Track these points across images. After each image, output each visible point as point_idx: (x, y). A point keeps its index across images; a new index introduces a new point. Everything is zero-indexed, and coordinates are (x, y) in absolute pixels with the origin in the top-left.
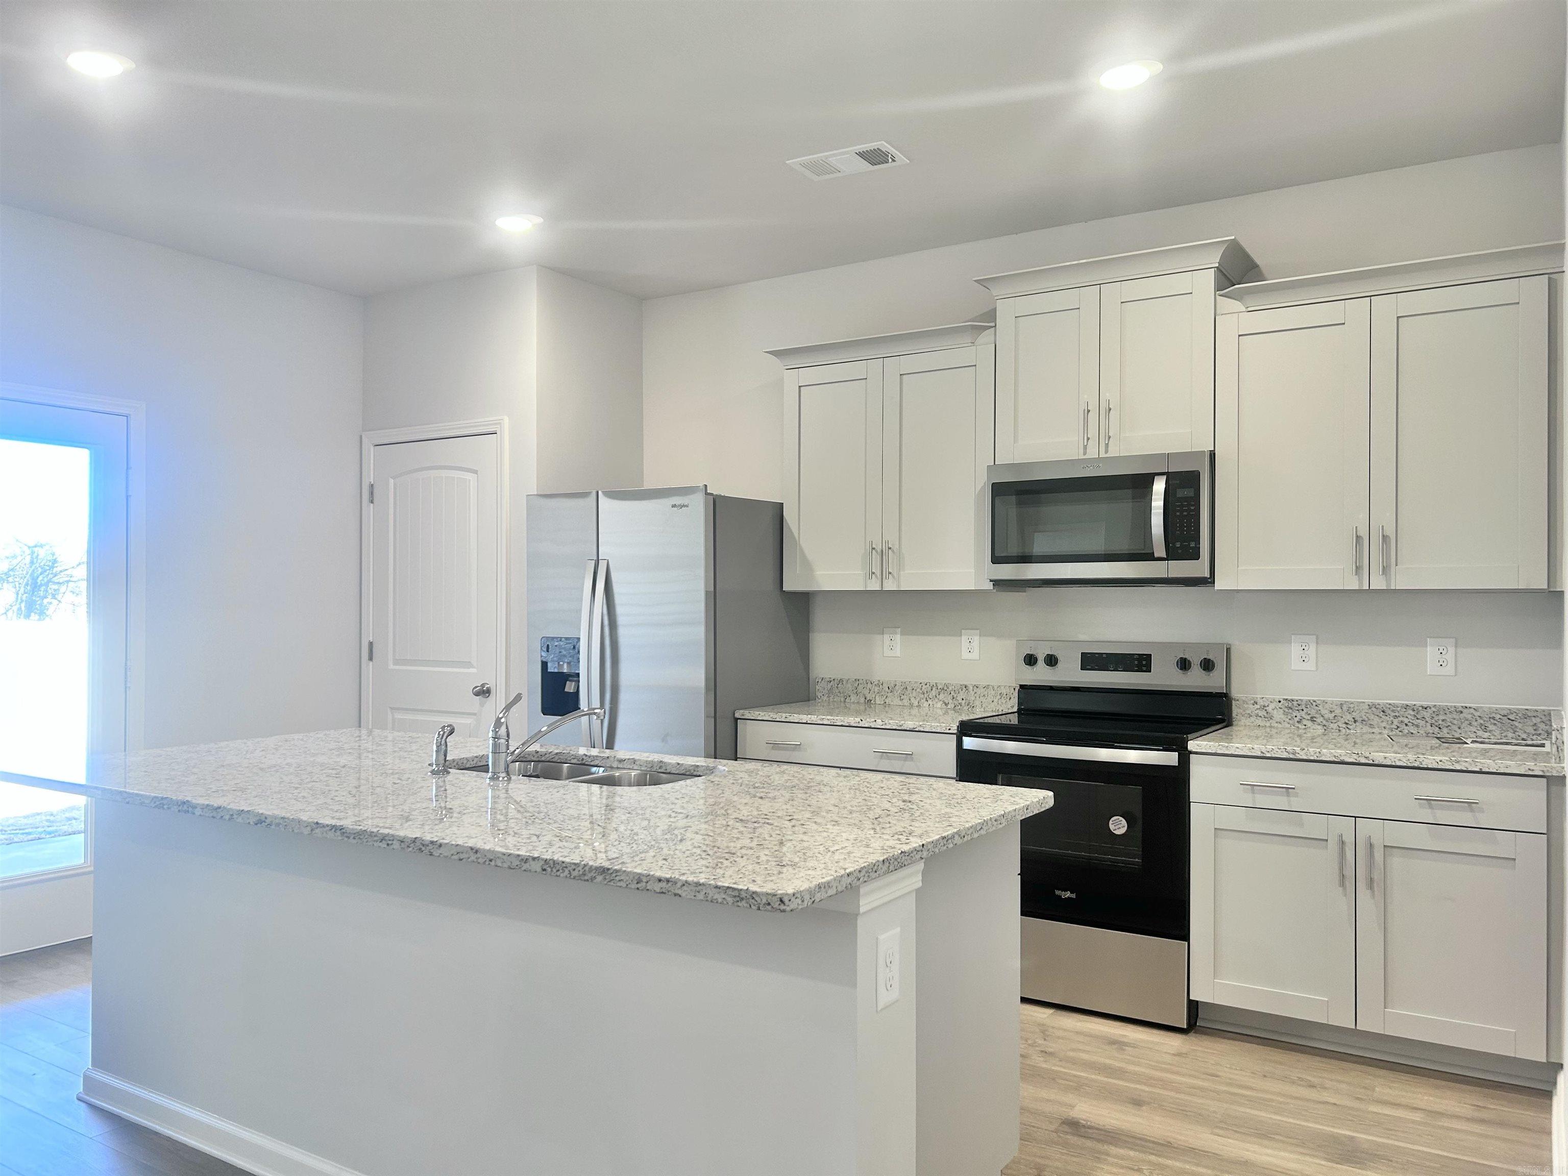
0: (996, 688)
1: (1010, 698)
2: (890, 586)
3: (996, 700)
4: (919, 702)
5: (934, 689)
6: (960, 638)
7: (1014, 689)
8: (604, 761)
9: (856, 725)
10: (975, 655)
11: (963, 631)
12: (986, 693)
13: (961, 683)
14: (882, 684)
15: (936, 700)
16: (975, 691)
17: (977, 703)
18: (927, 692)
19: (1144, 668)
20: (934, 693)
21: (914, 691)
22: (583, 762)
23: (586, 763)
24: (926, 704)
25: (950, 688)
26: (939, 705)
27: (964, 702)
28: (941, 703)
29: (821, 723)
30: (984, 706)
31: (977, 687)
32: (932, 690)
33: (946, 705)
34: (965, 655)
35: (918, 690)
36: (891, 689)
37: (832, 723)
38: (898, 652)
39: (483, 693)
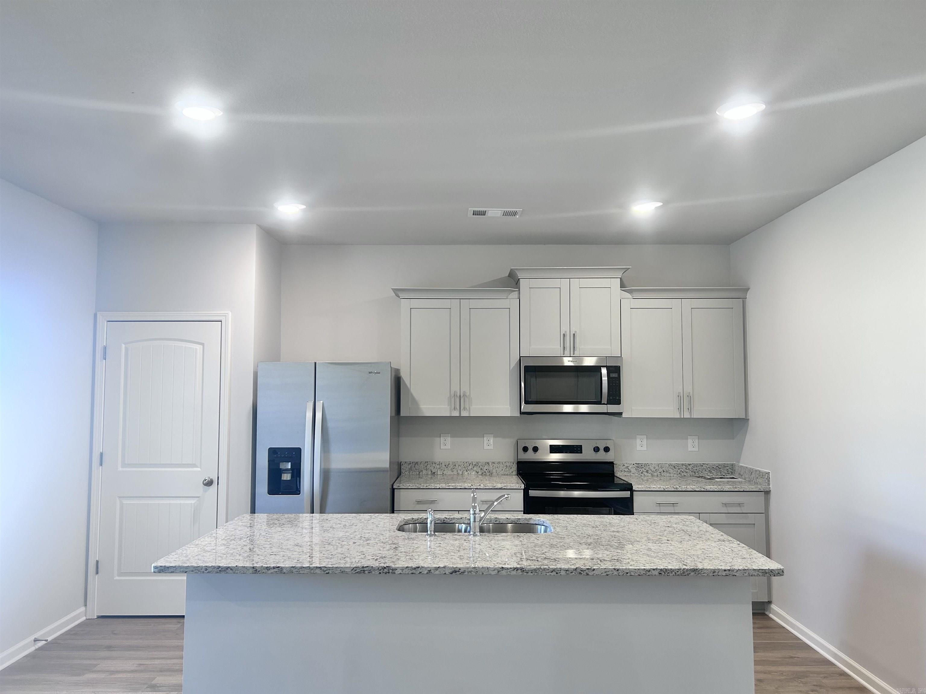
0: (504, 463)
1: (511, 468)
2: (464, 414)
3: (504, 469)
4: (462, 472)
5: (471, 465)
6: (482, 438)
7: (513, 463)
8: (459, 520)
9: (469, 488)
10: (491, 447)
11: (485, 435)
12: (499, 466)
13: (486, 461)
14: (441, 464)
15: (472, 471)
16: (493, 465)
17: (494, 471)
18: (467, 467)
19: (579, 452)
20: (471, 467)
21: (460, 466)
22: (445, 522)
23: (447, 522)
24: (466, 473)
25: (480, 464)
26: (473, 473)
27: (487, 471)
28: (475, 472)
29: (448, 488)
30: (497, 472)
31: (494, 463)
32: (470, 465)
33: (478, 473)
34: (486, 447)
35: (462, 466)
36: (447, 466)
37: (455, 488)
38: (448, 446)
39: (209, 483)
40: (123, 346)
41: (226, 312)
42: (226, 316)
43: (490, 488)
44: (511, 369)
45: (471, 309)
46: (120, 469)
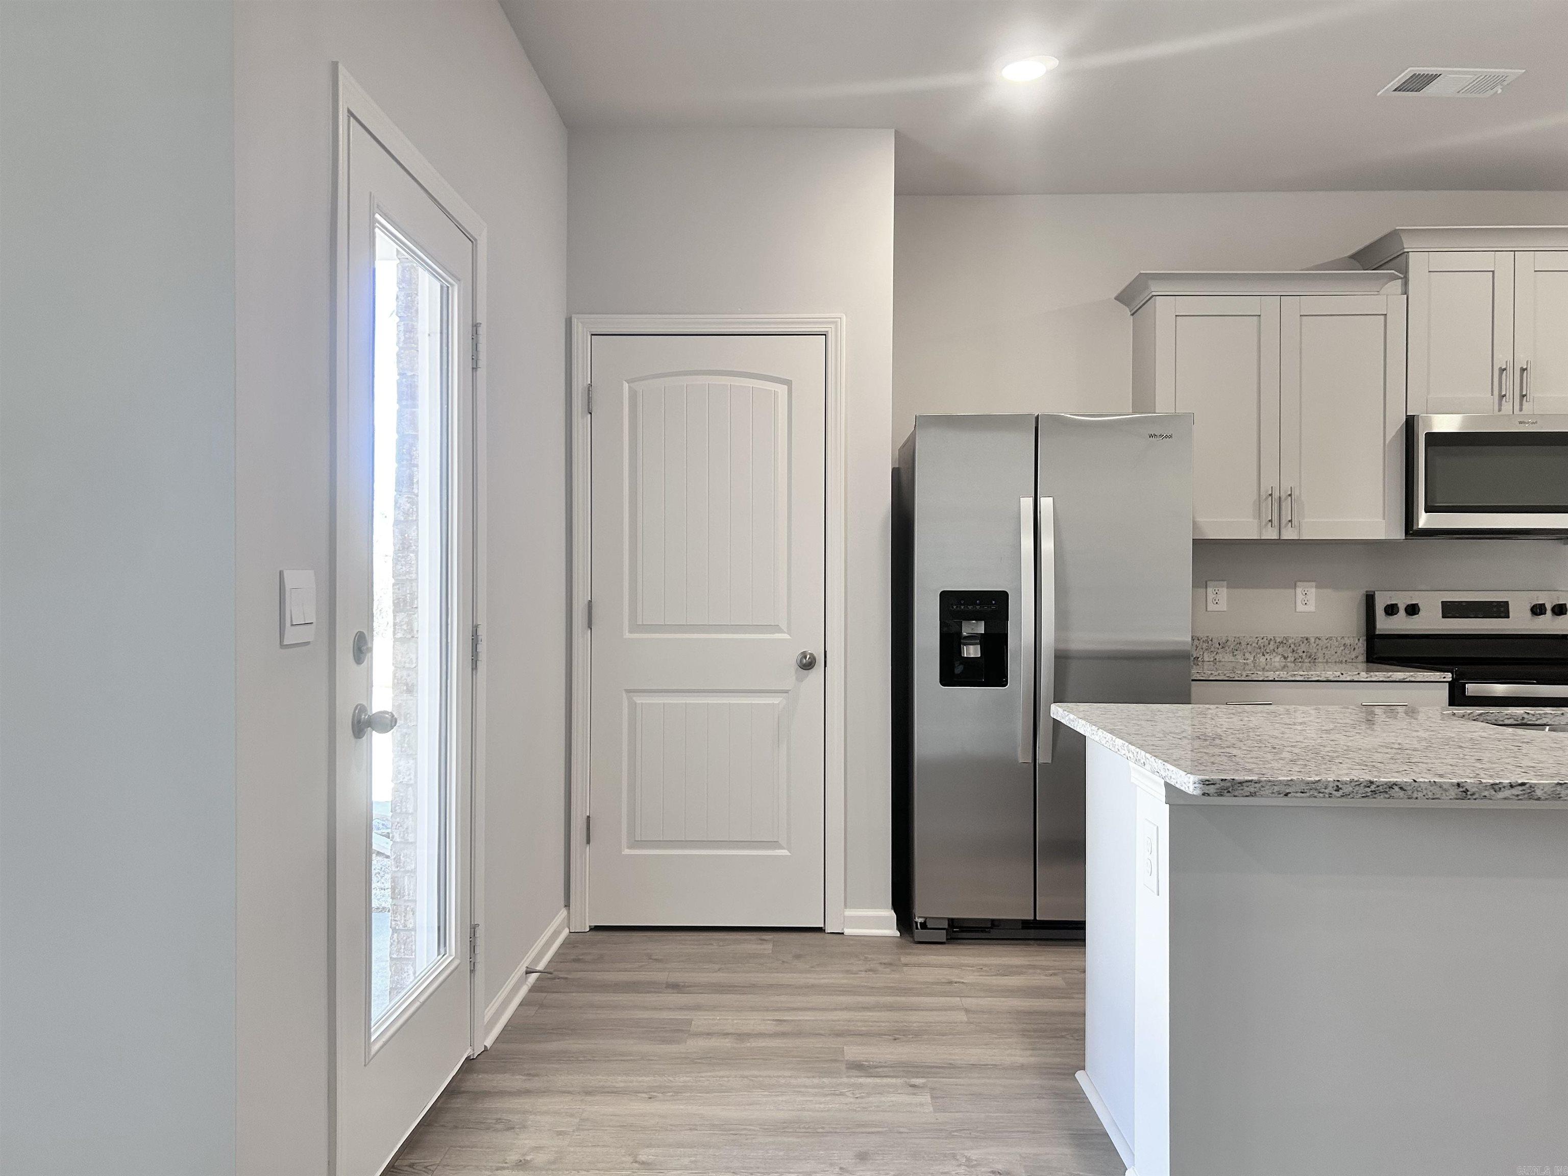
0: (1339, 639)
1: (1354, 649)
2: (1289, 534)
3: (1339, 652)
4: (1254, 657)
5: (1272, 643)
6: (1292, 591)
7: (1359, 640)
9: (1335, 679)
10: (1311, 608)
11: (1298, 583)
12: (1329, 645)
13: (1303, 636)
14: (1212, 640)
15: (1274, 654)
16: (1317, 643)
17: (1320, 655)
18: (1264, 646)
19: (1502, 615)
20: (1272, 646)
21: (1249, 646)
24: (1263, 659)
25: (1290, 641)
26: (1277, 659)
27: (1305, 654)
28: (1280, 656)
29: (1293, 679)
30: (1326, 657)
31: (1319, 639)
32: (1269, 644)
33: (1285, 658)
34: (1300, 607)
35: (1254, 645)
36: (1223, 645)
37: (1306, 679)
38: (1223, 606)
39: (807, 664)
40: (626, 385)
41: (833, 315)
42: (836, 322)
43: (1381, 679)
44: (1387, 442)
45: (1303, 317)
46: (627, 635)
